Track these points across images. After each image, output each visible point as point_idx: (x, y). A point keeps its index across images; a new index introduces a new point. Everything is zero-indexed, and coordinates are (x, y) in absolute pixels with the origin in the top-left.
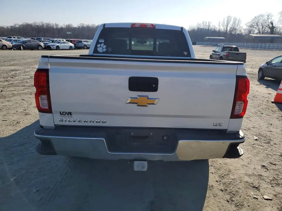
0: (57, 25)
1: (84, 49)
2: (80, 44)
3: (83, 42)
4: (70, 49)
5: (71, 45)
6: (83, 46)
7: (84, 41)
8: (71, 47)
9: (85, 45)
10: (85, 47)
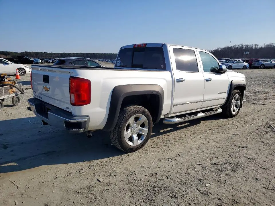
0: (256, 45)
1: (261, 68)
2: (257, 63)
3: (260, 62)
4: (243, 69)
5: (246, 65)
6: (260, 65)
7: (263, 61)
8: (245, 66)
9: (263, 65)
10: (262, 67)
